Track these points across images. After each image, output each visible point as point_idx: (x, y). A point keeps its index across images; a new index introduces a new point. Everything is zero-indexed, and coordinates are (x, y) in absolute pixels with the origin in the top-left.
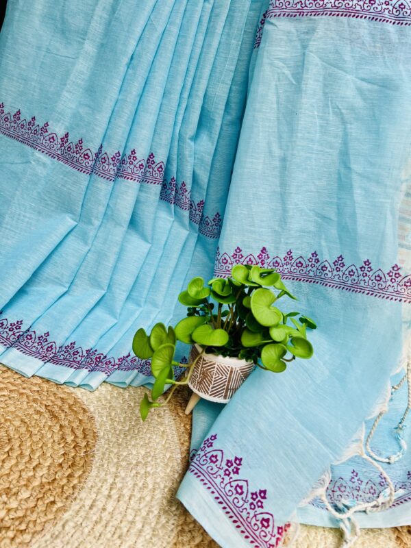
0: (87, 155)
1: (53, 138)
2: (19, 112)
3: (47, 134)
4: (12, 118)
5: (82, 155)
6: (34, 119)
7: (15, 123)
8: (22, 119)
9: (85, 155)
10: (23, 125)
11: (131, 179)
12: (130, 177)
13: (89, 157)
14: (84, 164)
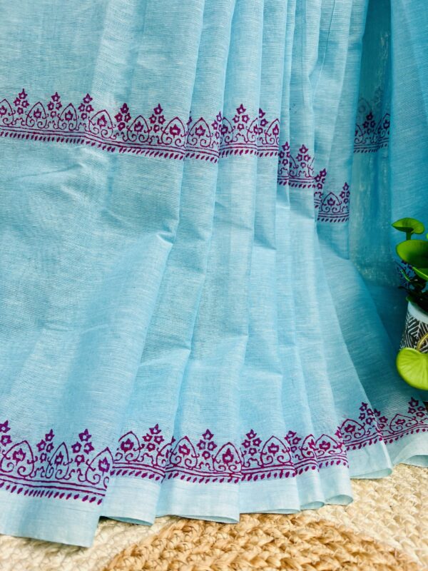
0: (175, 127)
1: (103, 118)
2: (24, 94)
3: (92, 113)
4: (13, 106)
5: (168, 131)
6: (56, 97)
7: (20, 111)
8: (32, 103)
9: (171, 129)
10: (38, 111)
11: (247, 152)
12: (245, 150)
13: (179, 130)
14: (173, 145)
